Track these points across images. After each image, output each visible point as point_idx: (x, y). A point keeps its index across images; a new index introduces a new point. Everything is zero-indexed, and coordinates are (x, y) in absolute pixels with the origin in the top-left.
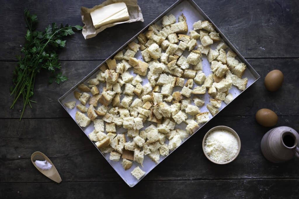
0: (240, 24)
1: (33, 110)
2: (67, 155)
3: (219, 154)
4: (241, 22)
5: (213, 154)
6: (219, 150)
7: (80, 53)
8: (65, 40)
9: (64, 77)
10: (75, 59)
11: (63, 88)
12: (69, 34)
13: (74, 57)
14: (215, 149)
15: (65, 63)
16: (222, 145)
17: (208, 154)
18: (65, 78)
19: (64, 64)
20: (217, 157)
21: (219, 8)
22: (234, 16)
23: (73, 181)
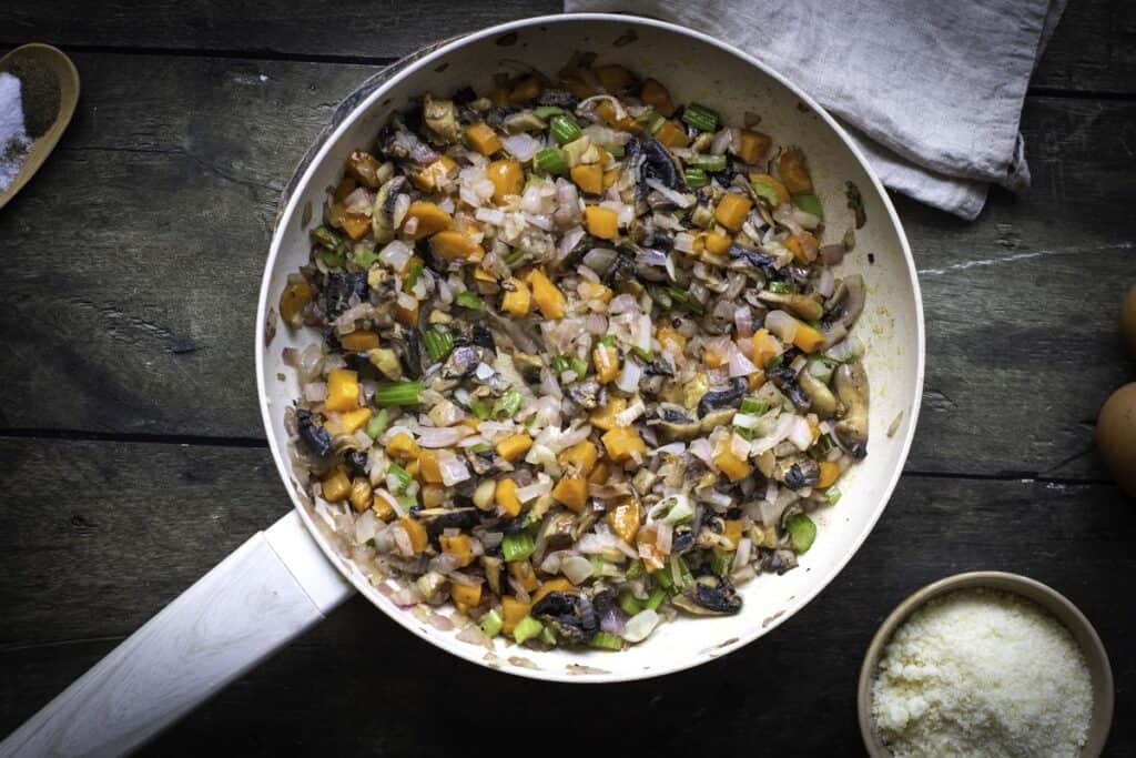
3: (956, 752)
5: (915, 741)
6: (961, 729)
14: (935, 716)
16: (989, 699)
17: (883, 731)
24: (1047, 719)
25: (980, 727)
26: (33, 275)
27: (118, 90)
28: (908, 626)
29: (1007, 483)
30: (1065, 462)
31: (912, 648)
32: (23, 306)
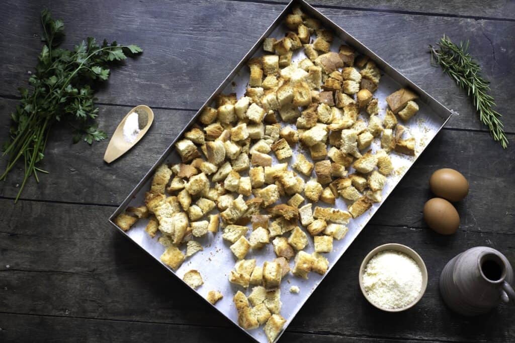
0: (419, 67)
1: (41, 186)
2: (94, 270)
3: (385, 292)
4: (420, 63)
5: (374, 290)
6: (387, 286)
7: (132, 93)
8: (107, 69)
9: (101, 132)
10: (123, 103)
11: (96, 152)
12: (117, 58)
13: (121, 100)
14: (380, 283)
15: (105, 109)
16: (394, 277)
17: (366, 288)
18: (102, 135)
19: (103, 110)
20: (382, 297)
21: (383, 37)
22: (408, 53)
23: (100, 318)
24: (409, 283)
25: (392, 285)
26: (139, 166)
27: (163, 119)
28: (372, 259)
29: (399, 228)
30: (415, 223)
31: (373, 265)
32: (135, 174)
